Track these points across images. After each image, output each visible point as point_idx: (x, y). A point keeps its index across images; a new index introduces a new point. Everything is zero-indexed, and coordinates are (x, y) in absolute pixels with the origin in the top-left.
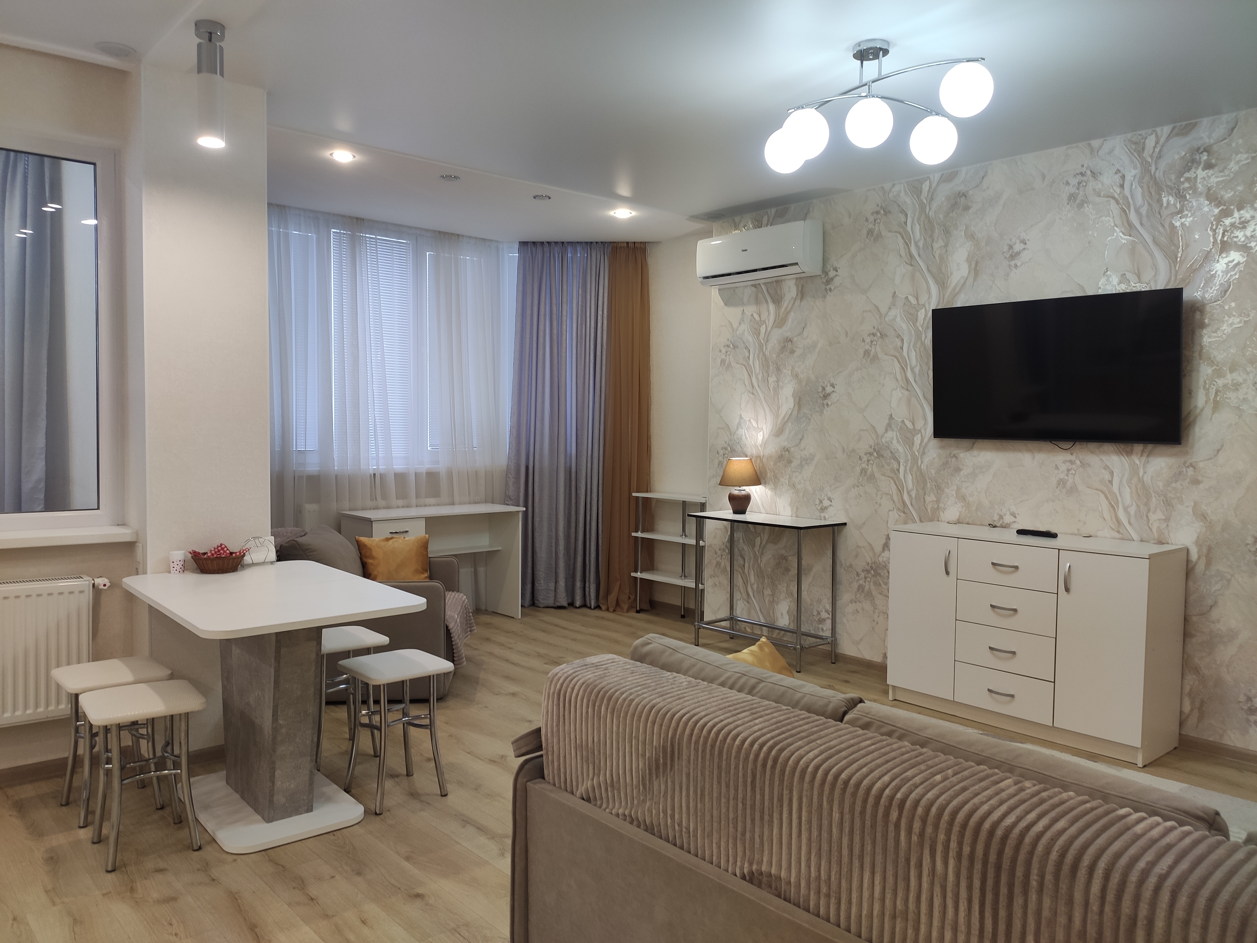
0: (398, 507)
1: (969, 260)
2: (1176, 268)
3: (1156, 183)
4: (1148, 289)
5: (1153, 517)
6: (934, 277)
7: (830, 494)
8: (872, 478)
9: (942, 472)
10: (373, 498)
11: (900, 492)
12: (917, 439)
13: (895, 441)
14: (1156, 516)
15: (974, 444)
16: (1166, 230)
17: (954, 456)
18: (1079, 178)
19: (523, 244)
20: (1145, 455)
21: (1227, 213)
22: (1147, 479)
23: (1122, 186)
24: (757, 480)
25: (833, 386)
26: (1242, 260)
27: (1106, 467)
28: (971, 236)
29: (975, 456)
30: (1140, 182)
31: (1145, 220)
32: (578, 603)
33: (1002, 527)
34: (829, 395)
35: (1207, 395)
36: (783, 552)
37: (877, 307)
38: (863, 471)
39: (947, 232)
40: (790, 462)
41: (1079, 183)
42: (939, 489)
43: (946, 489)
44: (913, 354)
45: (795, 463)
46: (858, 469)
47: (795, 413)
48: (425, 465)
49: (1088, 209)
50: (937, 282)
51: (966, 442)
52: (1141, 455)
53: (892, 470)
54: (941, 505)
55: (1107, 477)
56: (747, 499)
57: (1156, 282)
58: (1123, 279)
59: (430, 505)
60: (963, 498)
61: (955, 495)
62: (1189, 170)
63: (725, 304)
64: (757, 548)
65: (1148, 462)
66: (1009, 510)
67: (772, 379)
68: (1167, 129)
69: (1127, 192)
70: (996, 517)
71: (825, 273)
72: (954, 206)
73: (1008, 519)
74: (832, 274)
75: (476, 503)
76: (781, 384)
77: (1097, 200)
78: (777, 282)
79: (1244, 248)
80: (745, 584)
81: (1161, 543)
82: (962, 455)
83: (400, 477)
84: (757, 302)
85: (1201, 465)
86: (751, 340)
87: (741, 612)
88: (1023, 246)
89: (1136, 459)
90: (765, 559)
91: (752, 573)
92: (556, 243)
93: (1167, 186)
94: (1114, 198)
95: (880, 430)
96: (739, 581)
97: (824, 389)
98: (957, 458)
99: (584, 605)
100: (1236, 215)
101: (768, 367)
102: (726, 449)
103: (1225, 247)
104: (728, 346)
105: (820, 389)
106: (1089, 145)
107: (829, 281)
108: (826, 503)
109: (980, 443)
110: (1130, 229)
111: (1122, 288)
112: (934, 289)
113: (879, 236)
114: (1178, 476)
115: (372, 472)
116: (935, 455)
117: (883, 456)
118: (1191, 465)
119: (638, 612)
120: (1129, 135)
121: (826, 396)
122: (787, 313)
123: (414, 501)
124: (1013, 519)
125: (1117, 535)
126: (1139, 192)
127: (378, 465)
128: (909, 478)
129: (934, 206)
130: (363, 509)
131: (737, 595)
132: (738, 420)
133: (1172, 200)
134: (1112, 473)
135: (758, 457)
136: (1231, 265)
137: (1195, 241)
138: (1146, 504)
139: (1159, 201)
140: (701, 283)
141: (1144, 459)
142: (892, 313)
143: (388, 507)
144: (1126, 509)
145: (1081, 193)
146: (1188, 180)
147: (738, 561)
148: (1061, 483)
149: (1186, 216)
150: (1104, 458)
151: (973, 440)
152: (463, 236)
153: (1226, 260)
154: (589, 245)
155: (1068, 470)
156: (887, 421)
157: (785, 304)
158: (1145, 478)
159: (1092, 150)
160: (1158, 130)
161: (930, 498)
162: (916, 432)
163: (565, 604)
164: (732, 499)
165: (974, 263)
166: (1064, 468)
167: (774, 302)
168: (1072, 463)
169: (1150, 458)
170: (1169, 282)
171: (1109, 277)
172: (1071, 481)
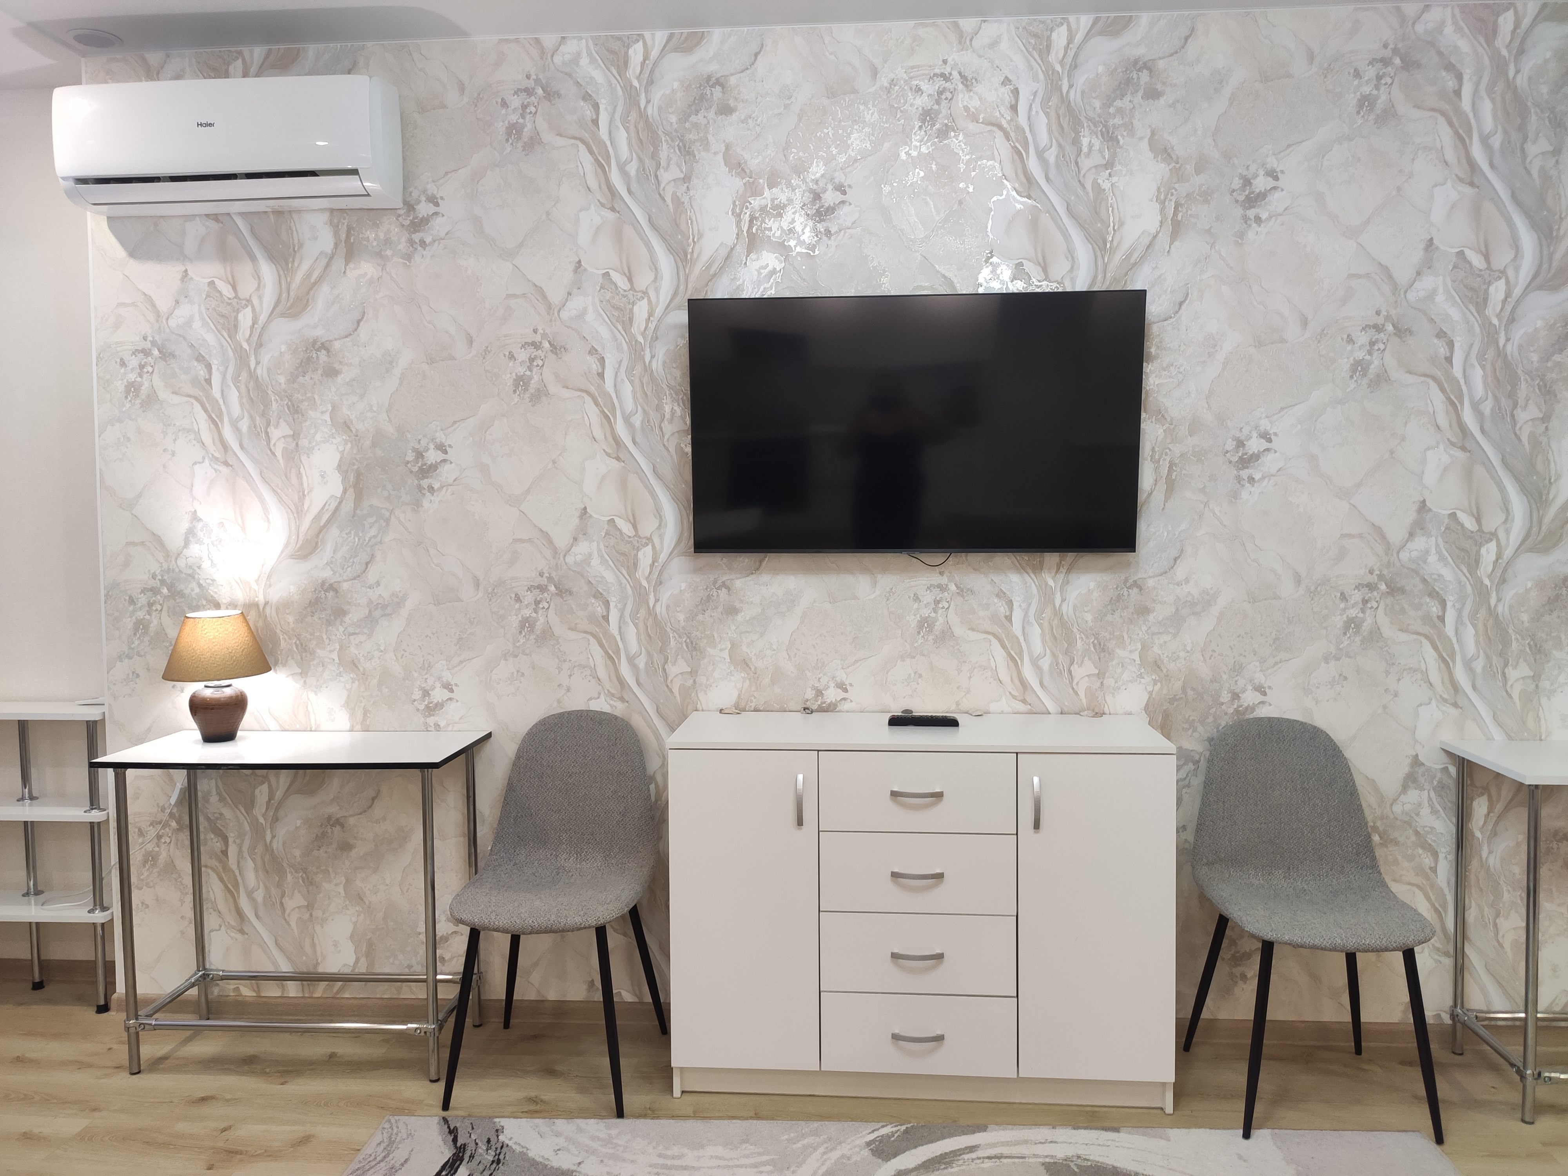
1: (735, 212)
2: (1104, 260)
3: (1070, 111)
5: (1078, 672)
6: (664, 237)
7: (447, 676)
8: (546, 636)
9: (701, 617)
11: (612, 660)
12: (645, 556)
13: (595, 562)
14: (1083, 671)
15: (761, 562)
16: (1088, 193)
17: (725, 585)
18: (940, 83)
20: (1063, 570)
21: (1180, 176)
22: (1067, 609)
23: (1014, 108)
24: (260, 663)
25: (442, 448)
27: (1001, 595)
28: (737, 167)
29: (764, 585)
30: (1044, 105)
31: (1053, 173)
33: (822, 710)
34: (434, 467)
35: (1157, 470)
36: (333, 810)
37: (540, 290)
38: (526, 624)
39: (686, 151)
40: (340, 613)
41: (940, 93)
42: (694, 648)
43: (709, 649)
44: (627, 389)
45: (355, 615)
46: (514, 621)
49: (956, 142)
50: (670, 249)
51: (745, 560)
52: (1057, 572)
53: (592, 618)
54: (701, 679)
55: (1003, 610)
56: (236, 705)
57: (1073, 281)
58: (1019, 272)
60: (745, 664)
61: (728, 660)
62: (1122, 97)
63: (132, 254)
64: (259, 809)
65: (1068, 582)
66: (834, 677)
67: (279, 432)
68: (1085, 21)
69: (1022, 120)
70: (810, 694)
71: (410, 207)
72: (698, 102)
73: (832, 695)
74: (424, 209)
76: (304, 442)
77: (972, 126)
78: (279, 213)
79: (1208, 235)
80: (232, 891)
81: (1095, 714)
82: (738, 583)
84: (224, 255)
85: (1151, 583)
86: (211, 340)
87: (217, 961)
88: (840, 197)
89: (1048, 578)
90: (282, 831)
91: (249, 865)
93: (1089, 119)
94: (1000, 127)
95: (561, 540)
96: (213, 888)
97: (420, 455)
98: (729, 589)
100: (1195, 179)
101: (267, 404)
102: (155, 591)
103: (1178, 231)
104: (146, 352)
105: (411, 457)
106: (956, 25)
107: (419, 225)
108: (438, 695)
109: (773, 559)
110: (1029, 186)
111: (1018, 287)
112: (666, 263)
113: (534, 143)
114: (1116, 602)
116: (683, 586)
117: (570, 592)
118: (1135, 584)
120: (1025, 19)
121: (427, 471)
122: (311, 286)
124: (840, 694)
125: (1022, 708)
126: (1042, 122)
128: (631, 632)
129: (657, 95)
131: (211, 921)
132: (185, 525)
133: (1097, 144)
134: (1010, 603)
135: (252, 606)
137: (1133, 216)
138: (1067, 652)
139: (1076, 142)
141: (1061, 577)
142: (576, 304)
144: (1035, 663)
145: (944, 112)
146: (1120, 111)
147: (210, 843)
148: (925, 624)
149: (1119, 173)
150: (997, 578)
155: (938, 602)
156: (575, 521)
157: (303, 267)
158: (1064, 608)
159: (961, 36)
160: (1072, 19)
161: (677, 669)
162: (641, 540)
164: (197, 706)
165: (746, 218)
166: (928, 597)
167: (272, 257)
168: (942, 588)
169: (1073, 577)
170: (1094, 281)
171: (995, 266)
172: (941, 619)
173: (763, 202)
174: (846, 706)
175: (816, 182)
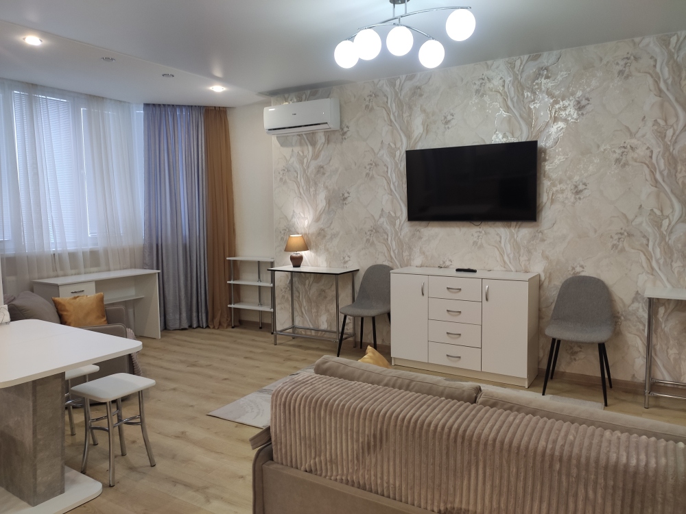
0: (72, 275)
1: (423, 124)
2: (531, 130)
3: (521, 85)
4: (517, 141)
5: (522, 259)
6: (404, 133)
7: (349, 254)
8: (373, 244)
9: (412, 239)
10: (55, 269)
11: (389, 251)
12: (398, 222)
13: (385, 223)
14: (523, 258)
15: (428, 224)
16: (526, 110)
17: (418, 230)
18: (481, 81)
19: (147, 105)
20: (517, 227)
21: (556, 102)
22: (518, 239)
23: (503, 86)
24: (306, 248)
25: (348, 193)
26: (564, 126)
27: (498, 234)
28: (424, 111)
29: (429, 230)
30: (513, 84)
31: (515, 104)
32: (195, 326)
33: (445, 267)
34: (346, 198)
35: (548, 196)
36: (323, 287)
37: (372, 149)
38: (368, 240)
39: (410, 108)
40: (325, 236)
41: (481, 84)
42: (410, 248)
43: (414, 249)
44: (394, 175)
45: (328, 237)
46: (365, 239)
47: (327, 208)
48: (89, 247)
49: (486, 98)
50: (406, 135)
51: (424, 223)
52: (515, 228)
53: (384, 239)
54: (412, 257)
55: (498, 239)
56: (301, 258)
57: (522, 137)
58: (505, 136)
59: (93, 272)
60: (424, 253)
61: (419, 252)
62: (537, 79)
63: (281, 146)
64: (307, 286)
65: (518, 232)
66: (447, 258)
67: (312, 190)
68: (526, 57)
69: (506, 89)
70: (441, 263)
71: (342, 129)
72: (414, 94)
73: (448, 263)
74: (345, 129)
75: (124, 269)
76: (317, 192)
77: (491, 93)
78: (313, 133)
79: (565, 120)
80: (300, 307)
81: (526, 272)
82: (422, 230)
83: (72, 256)
84: (301, 144)
85: (545, 231)
86: (298, 167)
87: (298, 323)
88: (452, 117)
89: (513, 230)
90: (311, 292)
91: (304, 300)
92: (169, 105)
93: (527, 87)
94: (499, 92)
95: (377, 217)
96: (296, 305)
97: (343, 195)
99: (199, 326)
100: (561, 103)
101: (310, 182)
102: (285, 230)
103: (556, 120)
104: (284, 170)
105: (341, 195)
106: (486, 63)
107: (344, 134)
108: (347, 259)
109: (432, 223)
110: (508, 109)
111: (504, 141)
112: (404, 140)
113: (372, 109)
114: (534, 237)
115: (52, 253)
116: (408, 231)
117: (378, 232)
118: (540, 232)
119: (233, 328)
120: (507, 59)
121: (345, 199)
122: (320, 152)
123: (83, 270)
124: (450, 263)
125: (503, 269)
126: (512, 90)
127: (56, 248)
128: (394, 243)
129: (403, 93)
130: (48, 277)
131: (296, 314)
132: (292, 214)
133: (529, 94)
134: (501, 237)
135: (306, 234)
136: (559, 129)
137: (541, 116)
138: (518, 252)
139: (523, 95)
140: (267, 133)
141: (517, 229)
142: (381, 152)
143: (65, 275)
144: (508, 255)
145: (482, 89)
146: (537, 84)
147: (296, 294)
148: (475, 243)
149: (536, 103)
150: (497, 229)
151: (428, 222)
152: (106, 98)
153: (557, 126)
154: (190, 107)
155: (479, 236)
156: (380, 212)
157: (318, 146)
158: (517, 239)
159: (487, 66)
160: (522, 57)
161: (406, 254)
162: (397, 218)
163: (186, 326)
164: (292, 259)
165: (426, 126)
166: (476, 235)
167: (311, 145)
168: (480, 232)
169: (520, 229)
170: (528, 138)
171: (497, 134)
172: (480, 242)
173: (431, 120)
174: (451, 267)
175: (445, 113)
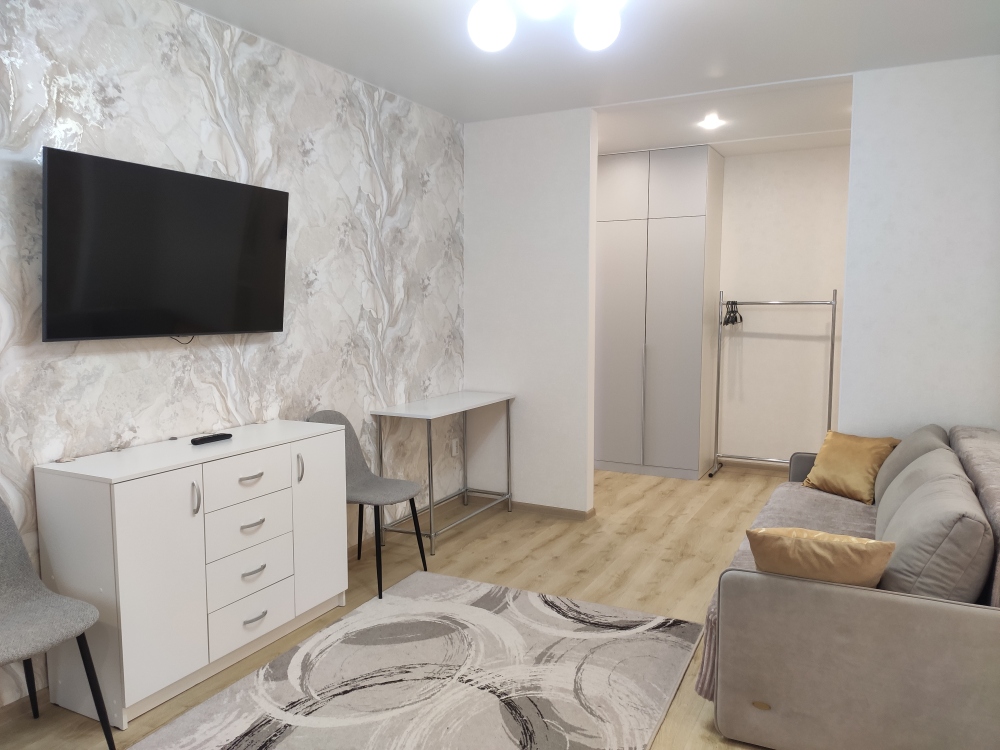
3: (234, 80)
5: (251, 400)
9: (33, 392)
14: (254, 399)
15: (75, 347)
17: (50, 366)
18: (171, 38)
23: (208, 68)
27: (216, 359)
29: (79, 363)
31: (227, 112)
41: (171, 44)
43: (40, 417)
54: (36, 441)
55: (217, 368)
60: (67, 424)
61: (55, 422)
62: (255, 80)
66: (127, 424)
68: (239, 31)
69: (212, 76)
70: (113, 438)
73: (127, 436)
77: (187, 72)
82: (60, 364)
88: (117, 94)
93: (242, 88)
94: (203, 78)
98: (53, 369)
103: (280, 160)
106: (178, 6)
110: (217, 118)
114: (265, 359)
116: (18, 369)
118: (273, 349)
120: (212, 18)
124: (132, 434)
126: (221, 82)
134: (221, 365)
138: (246, 390)
139: (237, 99)
144: (233, 398)
145: (174, 58)
146: (254, 88)
148: (179, 382)
150: (215, 349)
151: (74, 342)
155: (184, 367)
159: (182, 14)
160: (235, 28)
165: (55, 90)
166: (180, 364)
168: (187, 358)
169: (247, 346)
172: (187, 378)
173: (67, 82)
174: (135, 442)
175: (102, 78)
